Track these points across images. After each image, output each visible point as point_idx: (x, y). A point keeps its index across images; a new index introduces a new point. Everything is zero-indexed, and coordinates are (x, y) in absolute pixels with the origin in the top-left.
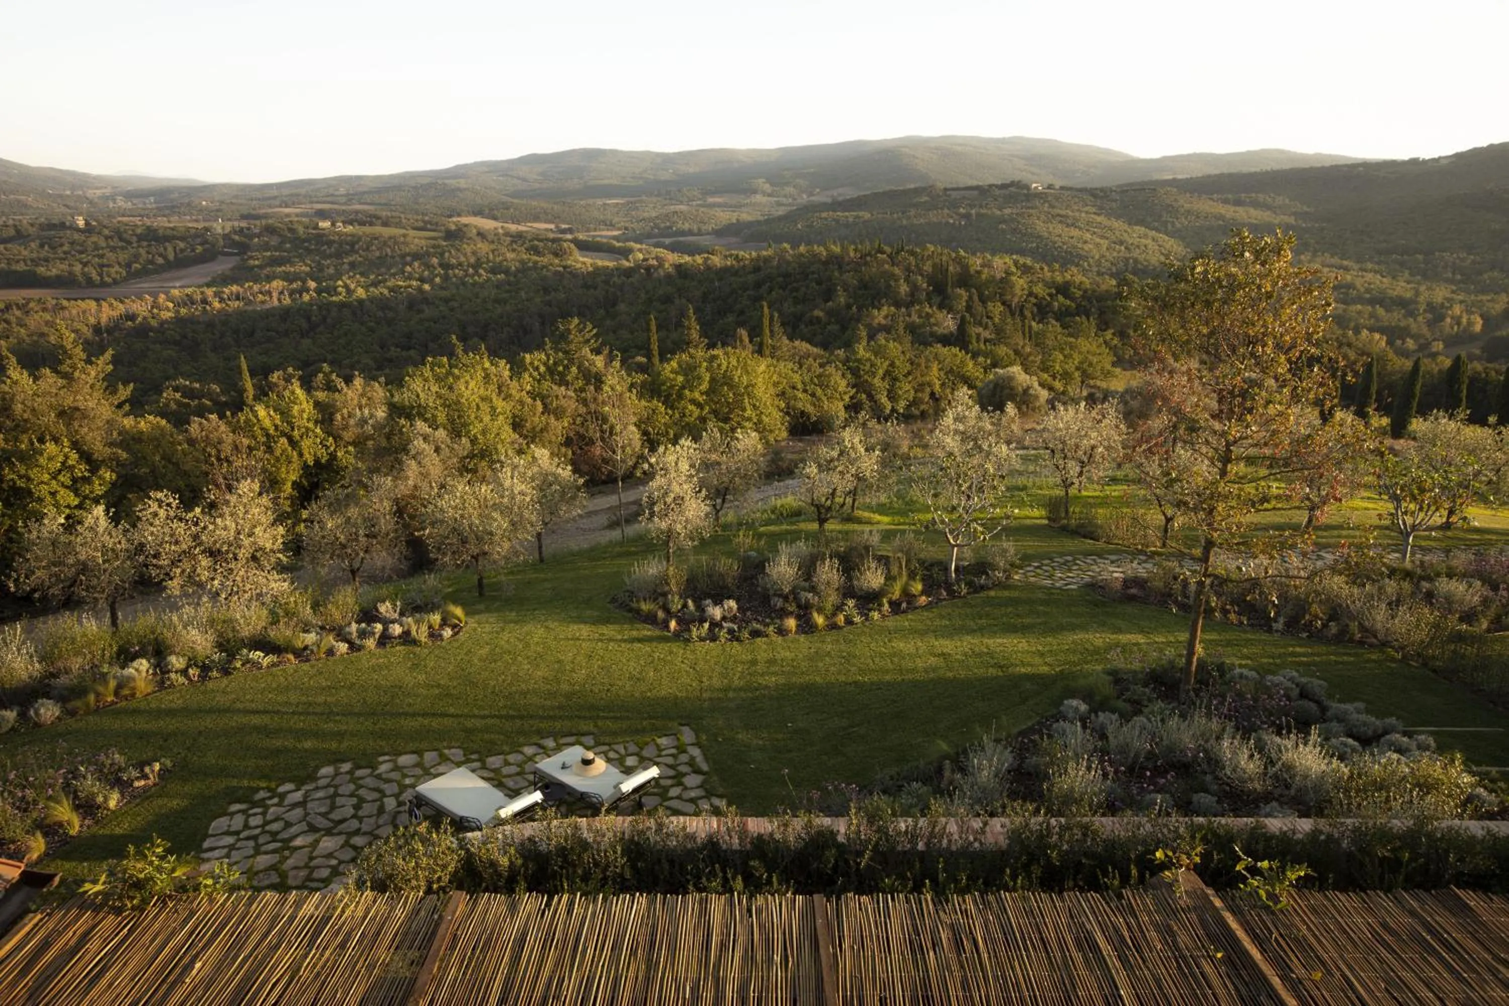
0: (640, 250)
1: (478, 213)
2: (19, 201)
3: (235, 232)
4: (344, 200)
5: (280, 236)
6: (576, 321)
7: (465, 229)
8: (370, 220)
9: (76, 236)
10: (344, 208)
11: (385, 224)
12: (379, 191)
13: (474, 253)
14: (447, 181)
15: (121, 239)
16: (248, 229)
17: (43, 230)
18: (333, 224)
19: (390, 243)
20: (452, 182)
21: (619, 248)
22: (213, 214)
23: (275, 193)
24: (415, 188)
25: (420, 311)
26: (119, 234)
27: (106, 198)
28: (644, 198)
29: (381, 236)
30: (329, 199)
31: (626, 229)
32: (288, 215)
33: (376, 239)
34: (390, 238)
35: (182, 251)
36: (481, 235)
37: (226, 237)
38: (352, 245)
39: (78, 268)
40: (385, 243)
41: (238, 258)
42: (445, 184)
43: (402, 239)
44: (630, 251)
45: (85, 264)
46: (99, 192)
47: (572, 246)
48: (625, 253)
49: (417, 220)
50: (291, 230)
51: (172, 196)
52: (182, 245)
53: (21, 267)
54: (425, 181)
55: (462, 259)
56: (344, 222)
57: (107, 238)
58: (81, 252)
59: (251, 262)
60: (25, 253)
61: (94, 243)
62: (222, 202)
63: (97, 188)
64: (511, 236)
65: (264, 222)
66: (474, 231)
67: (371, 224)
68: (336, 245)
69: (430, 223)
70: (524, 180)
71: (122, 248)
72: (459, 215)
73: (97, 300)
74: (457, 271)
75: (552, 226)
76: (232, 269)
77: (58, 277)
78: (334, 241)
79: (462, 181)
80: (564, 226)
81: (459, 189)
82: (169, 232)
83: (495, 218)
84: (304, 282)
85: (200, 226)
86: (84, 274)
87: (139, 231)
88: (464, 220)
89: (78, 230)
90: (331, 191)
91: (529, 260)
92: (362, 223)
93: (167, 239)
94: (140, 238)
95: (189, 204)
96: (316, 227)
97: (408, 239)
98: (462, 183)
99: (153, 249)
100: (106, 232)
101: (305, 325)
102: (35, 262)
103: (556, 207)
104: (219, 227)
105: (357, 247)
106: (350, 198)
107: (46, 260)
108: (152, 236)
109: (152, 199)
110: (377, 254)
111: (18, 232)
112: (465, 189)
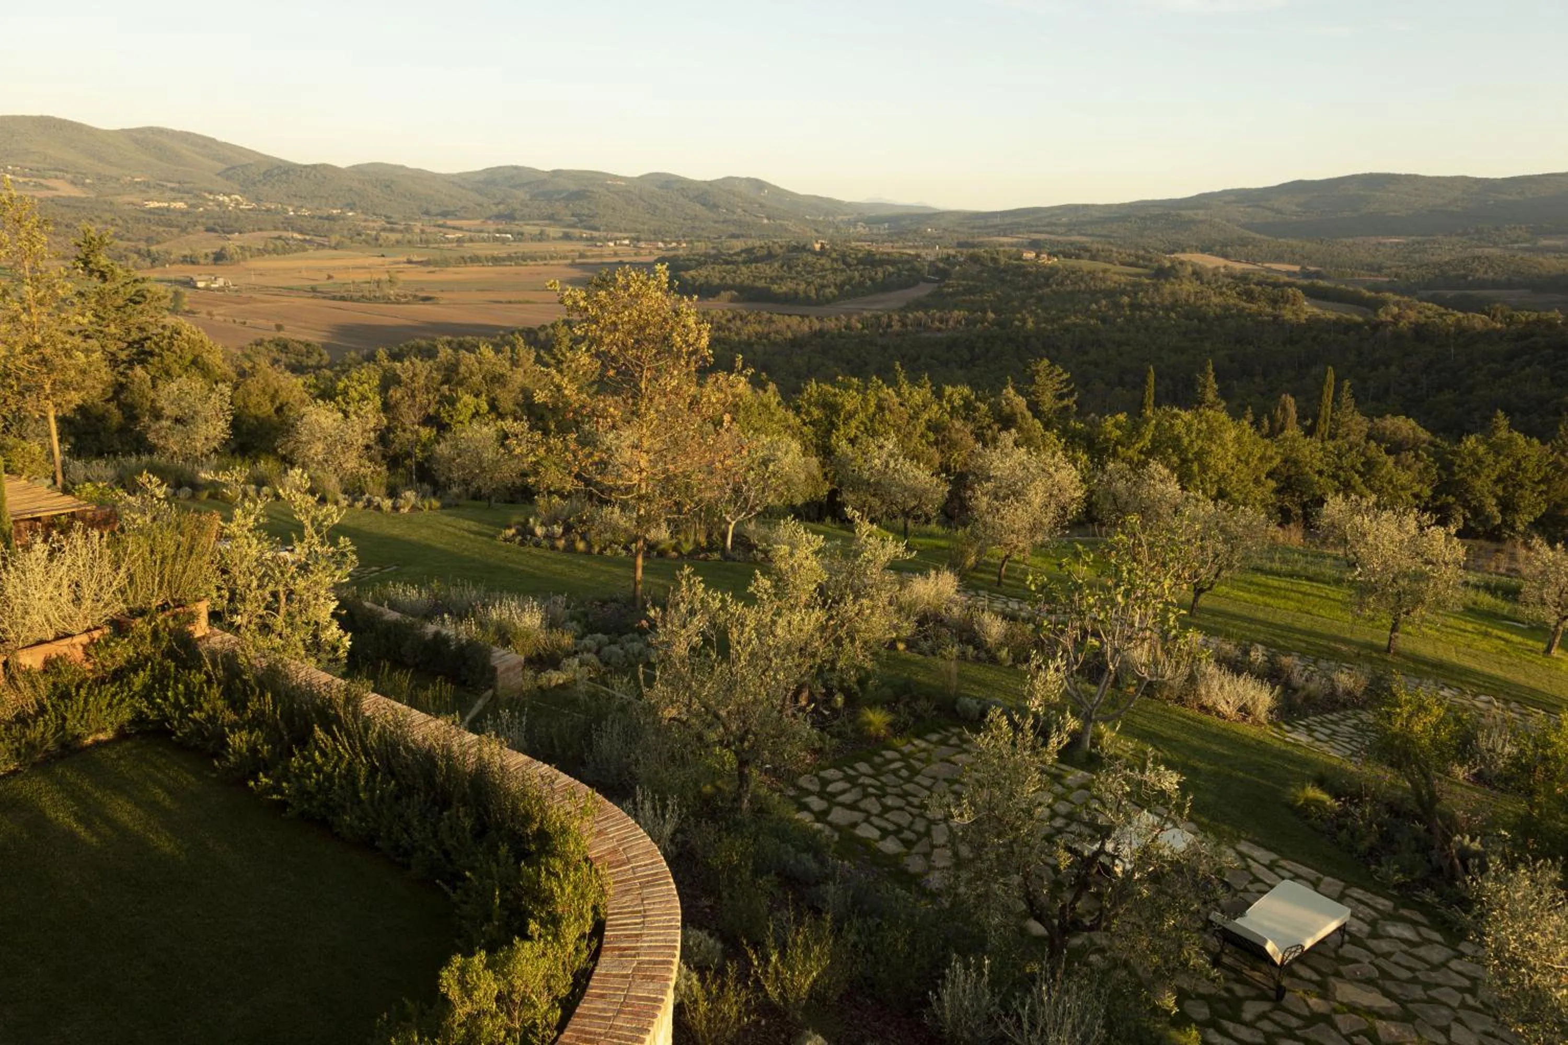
0: (1397, 304)
1: (1206, 249)
2: (781, 225)
3: (942, 260)
4: (1063, 230)
5: (982, 265)
6: (1046, 362)
7: (1178, 267)
8: (1079, 252)
9: (811, 259)
10: (1060, 238)
11: (1093, 258)
12: (1104, 221)
13: (1173, 293)
14: (1183, 212)
15: (845, 263)
16: (954, 257)
17: (789, 251)
18: (1037, 256)
19: (1087, 278)
20: (1190, 213)
21: (1369, 299)
22: (931, 242)
23: (997, 221)
24: (1144, 219)
25: (1086, 353)
26: (843, 258)
27: (849, 223)
28: (1440, 237)
29: (1081, 269)
30: (1049, 229)
31: (1397, 275)
32: (1001, 245)
33: (1073, 273)
34: (1089, 273)
35: (890, 274)
36: (1197, 274)
37: (932, 264)
38: (1047, 278)
39: (803, 286)
40: (1082, 279)
41: (936, 285)
42: (1178, 215)
43: (1101, 275)
44: (1384, 303)
45: (808, 284)
46: (845, 218)
47: (1299, 293)
48: (1375, 305)
49: (1129, 255)
50: (994, 260)
51: (903, 223)
52: (891, 269)
53: (761, 284)
54: (1157, 211)
55: (1157, 299)
56: (1049, 254)
57: (834, 260)
58: (809, 273)
59: (946, 290)
60: (768, 271)
61: (823, 265)
62: (945, 230)
63: (846, 214)
64: (1233, 277)
65: (971, 251)
66: (1190, 269)
67: (1078, 257)
68: (1031, 277)
69: (1143, 258)
70: (1279, 211)
71: (843, 271)
72: (1183, 251)
73: (802, 316)
74: (1144, 313)
75: (1297, 268)
76: (928, 296)
77: (786, 294)
78: (1030, 273)
79: (1201, 212)
80: (1312, 269)
81: (1193, 221)
82: (885, 257)
83: (1226, 256)
84: (985, 312)
85: (912, 252)
86: (805, 292)
87: (860, 255)
88: (1183, 257)
89: (814, 253)
90: (1054, 220)
91: (1235, 305)
92: (1067, 255)
93: (882, 263)
94: (860, 261)
95: (915, 231)
96: (1020, 258)
97: (1109, 275)
98: (1201, 214)
99: (866, 273)
100: (834, 255)
101: (967, 356)
102: (773, 280)
103: (1308, 245)
104: (931, 254)
105: (1051, 280)
106: (1071, 227)
107: (782, 279)
108: (870, 261)
109: (886, 225)
110: (1069, 288)
111: (770, 253)
112: (1201, 222)
